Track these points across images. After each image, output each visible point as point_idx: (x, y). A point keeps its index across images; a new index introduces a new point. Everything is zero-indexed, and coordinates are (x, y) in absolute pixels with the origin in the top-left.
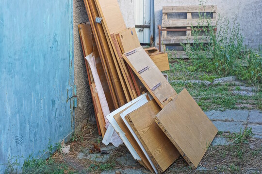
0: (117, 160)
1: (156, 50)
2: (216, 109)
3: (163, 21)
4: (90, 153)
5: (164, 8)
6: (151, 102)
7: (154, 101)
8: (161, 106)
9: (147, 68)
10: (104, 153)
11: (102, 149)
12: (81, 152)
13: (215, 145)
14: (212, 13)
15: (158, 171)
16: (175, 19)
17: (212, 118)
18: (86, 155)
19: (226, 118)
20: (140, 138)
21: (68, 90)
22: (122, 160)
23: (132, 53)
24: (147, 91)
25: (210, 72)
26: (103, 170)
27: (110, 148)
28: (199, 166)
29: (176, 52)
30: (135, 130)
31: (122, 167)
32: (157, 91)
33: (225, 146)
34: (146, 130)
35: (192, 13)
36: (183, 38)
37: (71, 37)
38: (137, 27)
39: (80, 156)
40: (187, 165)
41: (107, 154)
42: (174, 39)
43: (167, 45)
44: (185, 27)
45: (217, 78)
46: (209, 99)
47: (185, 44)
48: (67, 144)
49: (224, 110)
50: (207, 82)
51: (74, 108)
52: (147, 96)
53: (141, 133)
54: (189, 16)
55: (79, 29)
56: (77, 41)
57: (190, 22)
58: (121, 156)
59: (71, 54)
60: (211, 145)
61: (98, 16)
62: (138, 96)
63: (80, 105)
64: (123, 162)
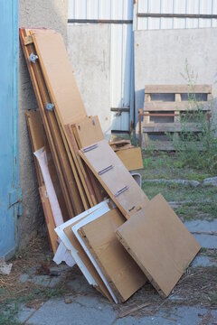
0: (69, 284)
1: (127, 143)
2: (202, 218)
3: (145, 104)
4: (36, 274)
5: (147, 87)
6: (114, 211)
7: (118, 209)
8: (127, 217)
9: (111, 167)
10: (53, 275)
11: (52, 269)
12: (25, 272)
13: (195, 265)
14: (206, 94)
15: (118, 300)
16: (161, 101)
17: (195, 230)
18: (31, 277)
19: (213, 231)
20: (96, 258)
21: (10, 194)
22: (75, 285)
23: (91, 148)
24: (109, 197)
25: (200, 169)
26: (49, 298)
27: (62, 268)
28: (171, 294)
29: (160, 142)
30: (90, 248)
31: (75, 293)
32: (121, 197)
33: (207, 268)
34: (105, 247)
35: (182, 95)
36: (170, 124)
37: (15, 127)
38: (113, 110)
39: (24, 278)
40: (156, 293)
41: (57, 276)
42: (157, 126)
43: (149, 134)
44: (173, 112)
45: (209, 177)
46: (194, 204)
47: (172, 133)
48: (8, 262)
49: (212, 220)
50: (196, 183)
51: (18, 216)
52: (109, 204)
53: (97, 251)
54: (178, 97)
55: (26, 117)
56: (24, 132)
57: (179, 105)
58: (74, 279)
59: (15, 148)
60: (190, 266)
61: (50, 102)
62: (98, 203)
63: (27, 212)
64: (76, 288)
